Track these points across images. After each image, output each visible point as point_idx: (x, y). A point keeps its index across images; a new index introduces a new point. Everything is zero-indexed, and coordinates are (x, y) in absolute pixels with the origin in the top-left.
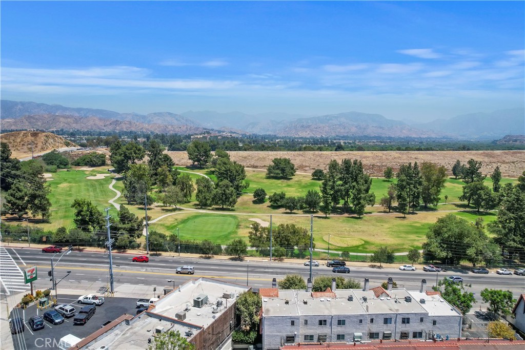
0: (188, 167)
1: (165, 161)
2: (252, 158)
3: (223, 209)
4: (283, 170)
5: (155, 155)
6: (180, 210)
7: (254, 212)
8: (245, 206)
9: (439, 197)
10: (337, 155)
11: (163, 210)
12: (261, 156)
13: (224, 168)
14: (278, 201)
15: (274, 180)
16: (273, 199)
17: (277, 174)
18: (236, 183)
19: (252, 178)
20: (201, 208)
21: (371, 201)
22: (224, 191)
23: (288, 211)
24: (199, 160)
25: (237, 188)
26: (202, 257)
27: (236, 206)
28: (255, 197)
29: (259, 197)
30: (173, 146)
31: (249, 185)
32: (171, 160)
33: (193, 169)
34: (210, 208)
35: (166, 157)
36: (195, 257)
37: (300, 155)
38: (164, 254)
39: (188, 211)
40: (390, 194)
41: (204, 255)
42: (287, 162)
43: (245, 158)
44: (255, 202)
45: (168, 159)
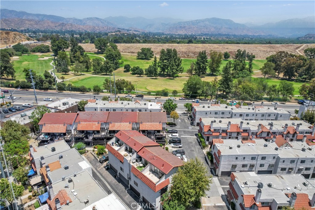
0: (95, 53)
1: (79, 49)
2: (133, 47)
3: (106, 75)
4: (145, 55)
5: (74, 46)
6: (84, 75)
7: (121, 76)
8: (119, 73)
10: (182, 46)
11: (75, 75)
12: (138, 47)
14: (135, 70)
15: (140, 60)
16: (133, 70)
17: (143, 56)
19: (129, 59)
20: (95, 74)
23: (139, 75)
24: (101, 49)
25: (116, 63)
26: (81, 93)
27: (113, 73)
28: (125, 69)
29: (127, 68)
30: (93, 40)
31: (123, 63)
32: (83, 49)
33: (98, 54)
34: (100, 74)
35: (80, 47)
36: (78, 93)
37: (160, 46)
38: (64, 92)
39: (88, 75)
40: (192, 67)
41: (82, 92)
42: (149, 50)
43: (129, 47)
44: (125, 71)
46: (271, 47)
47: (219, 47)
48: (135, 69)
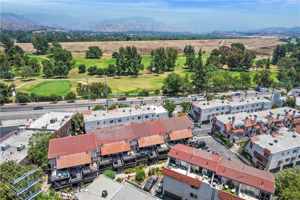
0: (34, 54)
1: (17, 50)
2: (76, 46)
3: (61, 78)
4: (95, 53)
5: (9, 46)
6: (34, 80)
7: (79, 78)
8: (74, 75)
9: (175, 64)
10: (126, 44)
11: (22, 81)
12: (81, 45)
13: (58, 54)
14: (93, 71)
15: (90, 59)
16: (90, 70)
17: (92, 55)
18: (67, 62)
19: (77, 59)
20: (47, 78)
21: (142, 68)
22: (60, 67)
23: (99, 76)
24: (41, 49)
25: (68, 65)
26: (51, 103)
27: (68, 75)
28: (79, 70)
29: (82, 69)
30: (20, 39)
31: (75, 63)
32: (21, 49)
33: (38, 55)
34: (53, 78)
35: (17, 47)
36: (47, 103)
37: (105, 44)
38: (28, 103)
39: (39, 80)
40: (151, 64)
41: (52, 102)
42: (97, 48)
43: (72, 46)
44: (79, 73)
45: (19, 49)
46: (201, 42)
47: (160, 43)
48: (93, 69)
